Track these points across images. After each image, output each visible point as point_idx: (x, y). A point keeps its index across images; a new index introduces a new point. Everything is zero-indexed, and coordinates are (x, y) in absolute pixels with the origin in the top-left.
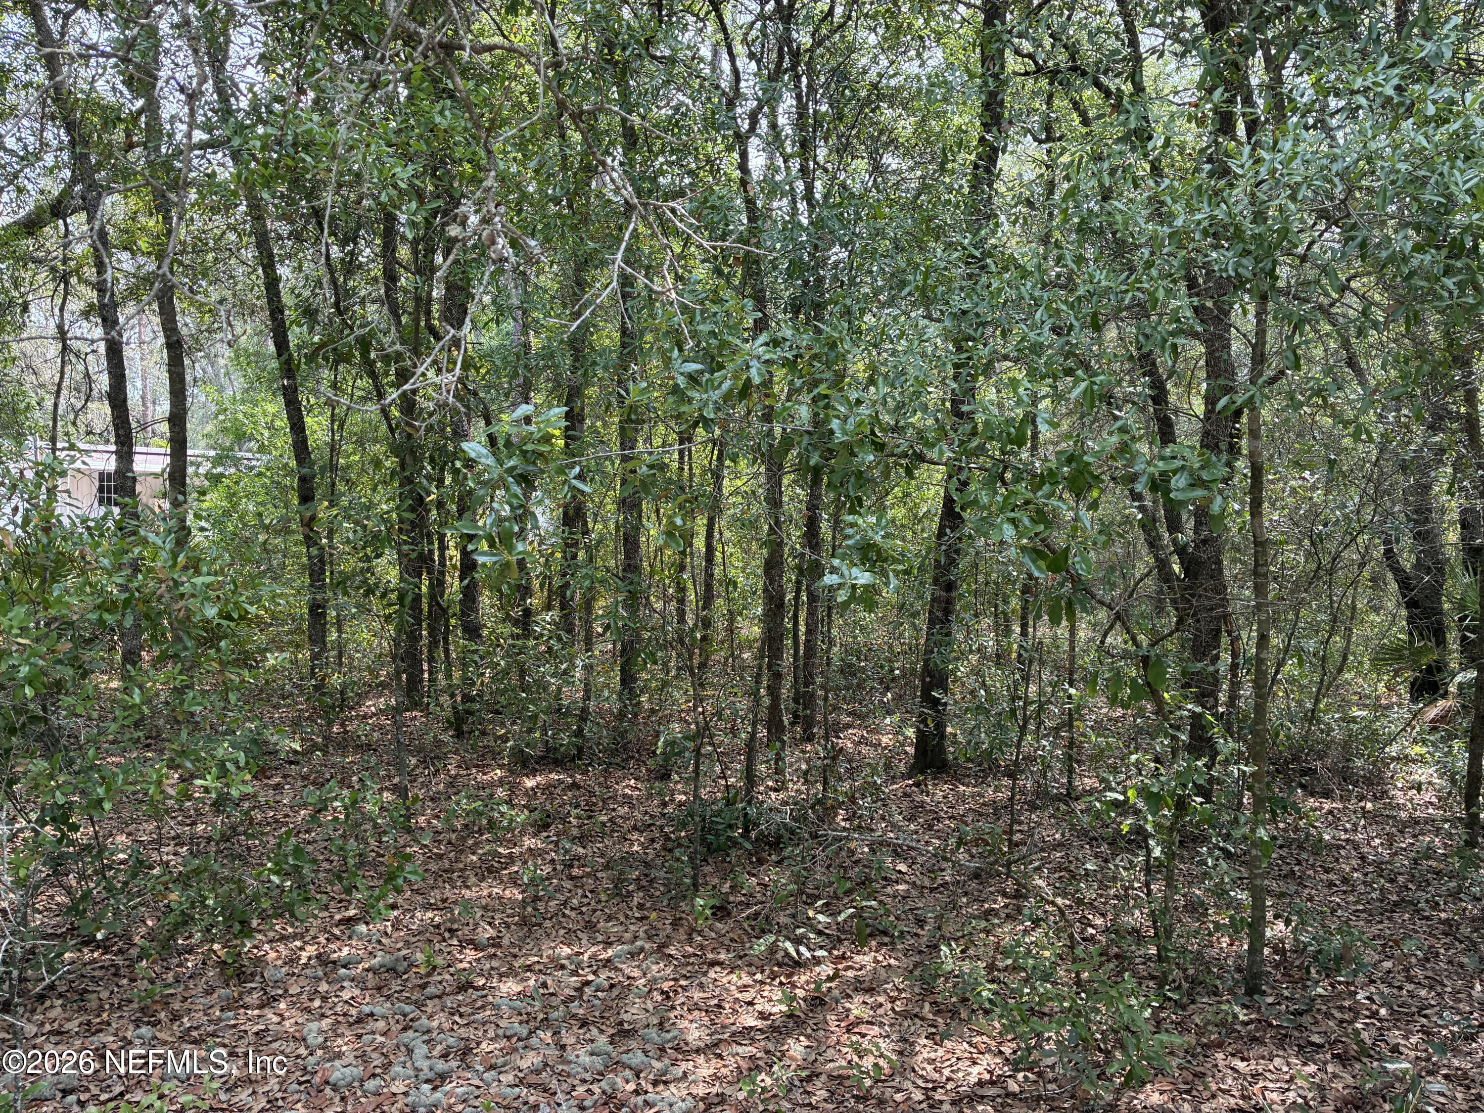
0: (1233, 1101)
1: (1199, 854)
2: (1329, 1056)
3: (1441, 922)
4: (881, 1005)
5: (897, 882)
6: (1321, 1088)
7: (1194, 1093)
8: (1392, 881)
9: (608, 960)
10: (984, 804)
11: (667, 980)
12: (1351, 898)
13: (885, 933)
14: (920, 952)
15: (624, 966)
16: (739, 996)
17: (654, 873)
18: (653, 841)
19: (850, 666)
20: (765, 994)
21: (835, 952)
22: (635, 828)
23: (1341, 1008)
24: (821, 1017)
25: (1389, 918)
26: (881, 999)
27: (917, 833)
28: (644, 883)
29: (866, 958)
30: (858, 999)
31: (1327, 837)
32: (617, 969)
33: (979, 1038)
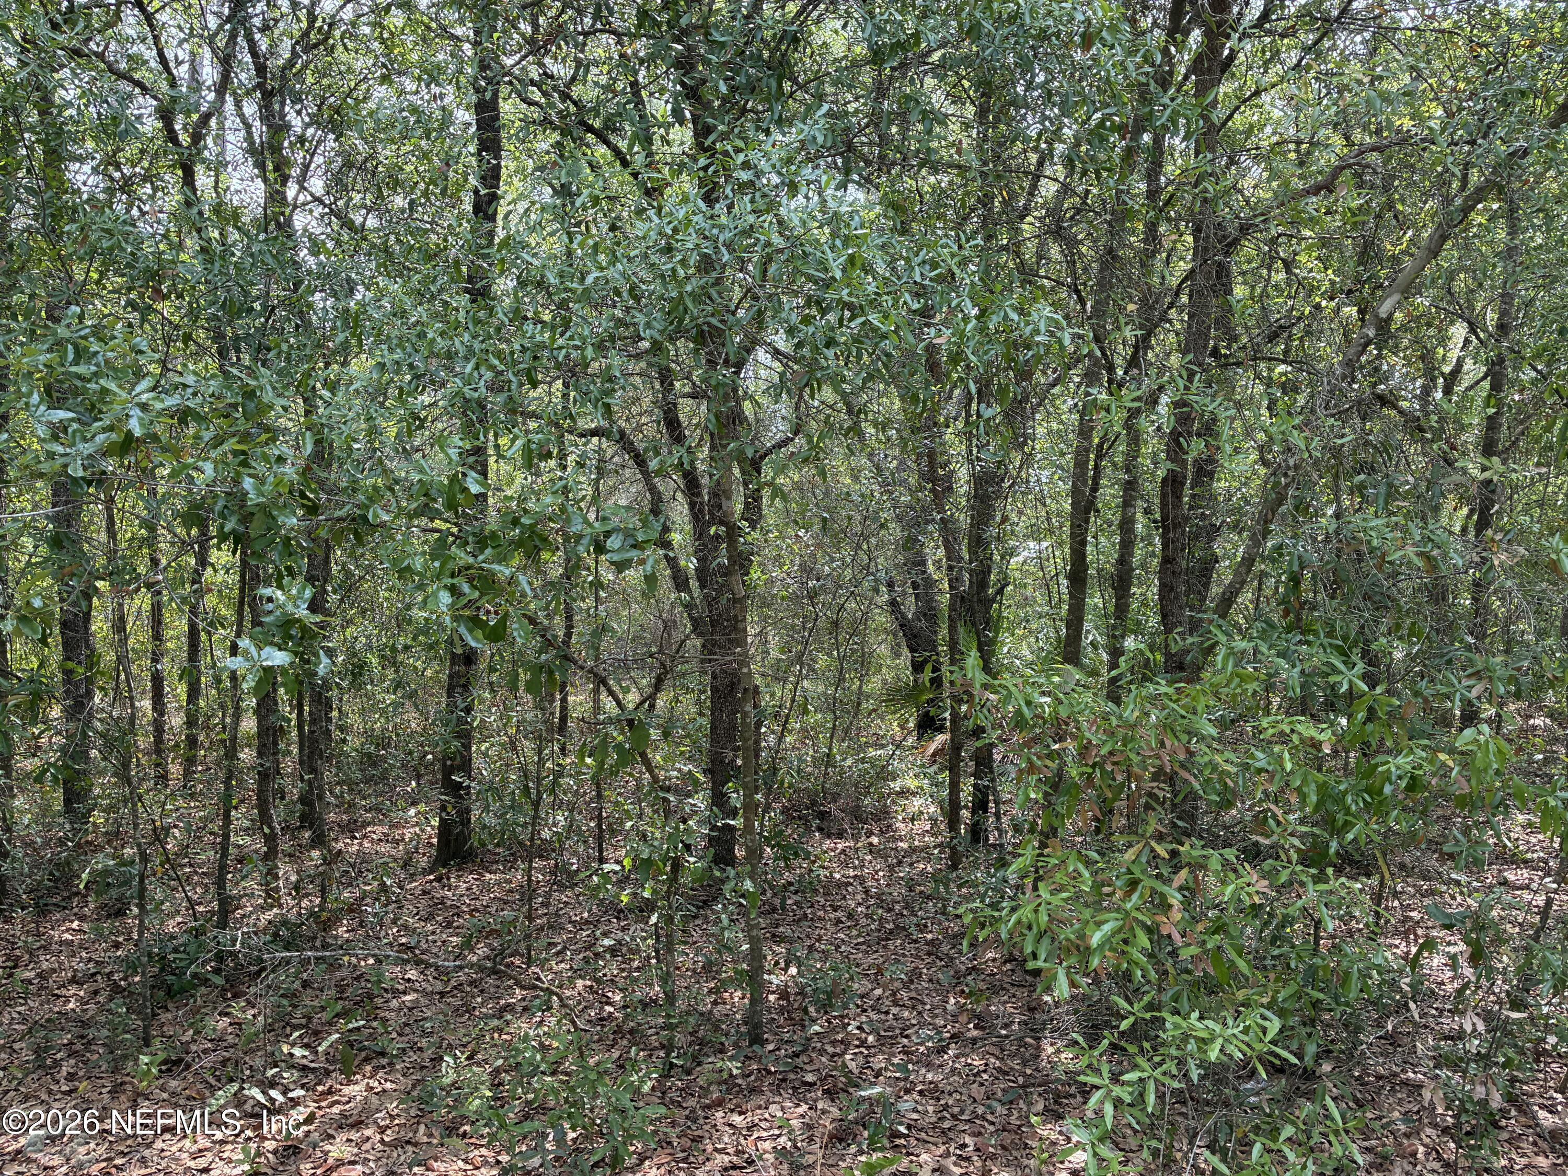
0: (726, 1159)
1: (714, 912)
2: (820, 1093)
3: (927, 943)
4: (368, 1138)
5: (405, 993)
6: (810, 1127)
7: (692, 1159)
8: (890, 910)
9: (18, 1152)
10: (511, 891)
11: (97, 1161)
12: (854, 932)
13: (383, 1054)
14: (423, 1067)
15: (39, 1155)
16: (192, 1164)
17: (91, 1033)
18: (96, 993)
19: (369, 756)
20: (225, 1155)
21: (320, 1088)
22: (74, 981)
23: (834, 1043)
24: (294, 1168)
25: (884, 947)
26: (368, 1132)
27: (433, 933)
28: (78, 1047)
29: (357, 1088)
30: (341, 1137)
31: (837, 876)
32: (29, 1160)
33: (477, 1152)
